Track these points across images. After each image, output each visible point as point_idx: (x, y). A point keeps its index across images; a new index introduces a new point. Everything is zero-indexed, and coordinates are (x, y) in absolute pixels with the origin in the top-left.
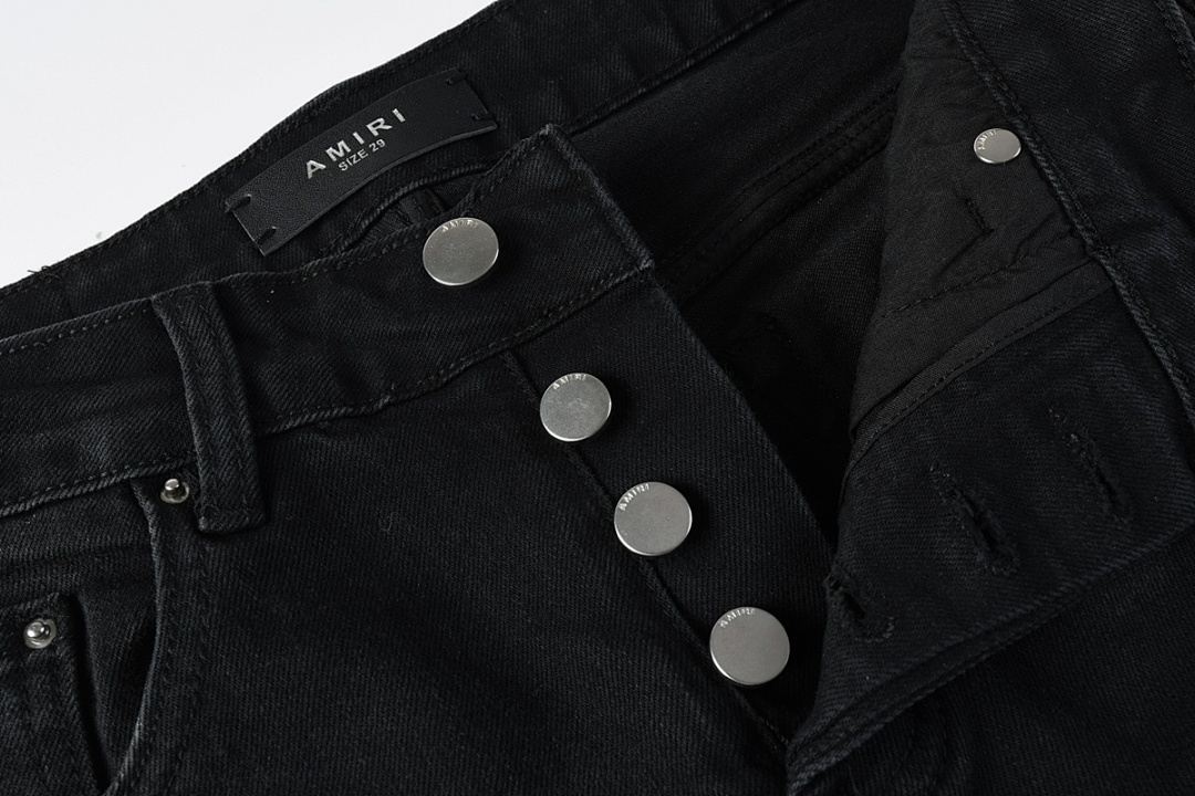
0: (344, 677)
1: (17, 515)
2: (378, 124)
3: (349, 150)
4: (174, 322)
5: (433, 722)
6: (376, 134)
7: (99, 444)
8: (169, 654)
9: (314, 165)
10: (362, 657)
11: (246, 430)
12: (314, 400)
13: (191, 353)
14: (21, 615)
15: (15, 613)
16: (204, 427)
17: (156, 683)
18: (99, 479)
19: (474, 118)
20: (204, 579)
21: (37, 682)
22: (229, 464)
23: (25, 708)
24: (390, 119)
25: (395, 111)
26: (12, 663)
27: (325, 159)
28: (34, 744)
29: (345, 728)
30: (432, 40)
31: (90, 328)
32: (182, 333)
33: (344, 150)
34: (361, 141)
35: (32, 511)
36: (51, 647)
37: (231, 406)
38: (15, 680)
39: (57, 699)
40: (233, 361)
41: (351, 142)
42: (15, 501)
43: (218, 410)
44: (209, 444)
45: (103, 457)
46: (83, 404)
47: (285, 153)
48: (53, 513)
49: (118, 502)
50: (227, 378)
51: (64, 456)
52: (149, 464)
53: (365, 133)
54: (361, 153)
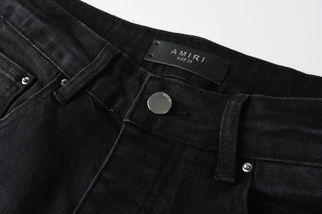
0: (29, 146)
1: (44, 57)
2: (197, 57)
3: (184, 56)
4: (103, 52)
5: (27, 173)
6: (193, 59)
7: (66, 60)
8: (21, 108)
9: (175, 52)
10: (36, 147)
11: (81, 86)
12: (101, 95)
13: (98, 61)
14: (27, 74)
15: (26, 73)
16: (78, 77)
17: (15, 110)
18: (59, 66)
19: (218, 78)
20: (40, 102)
21: (14, 88)
22: (71, 88)
23: (8, 90)
24: (200, 59)
25: (204, 58)
26: (15, 81)
27: (178, 52)
28: (2, 97)
29: (19, 154)
30: (237, 52)
31: (94, 37)
32: (101, 55)
33: (183, 55)
34: (189, 57)
35: (47, 59)
36: (23, 85)
37: (86, 78)
38: (13, 84)
39: (12, 94)
40: (99, 71)
41: (187, 55)
42: (47, 55)
43: (84, 76)
44: (74, 80)
45: (64, 63)
46: (74, 49)
47: (176, 42)
48: (48, 63)
49: (55, 73)
50: (94, 73)
51: (61, 55)
52: (67, 73)
53: (192, 56)
54: (185, 59)
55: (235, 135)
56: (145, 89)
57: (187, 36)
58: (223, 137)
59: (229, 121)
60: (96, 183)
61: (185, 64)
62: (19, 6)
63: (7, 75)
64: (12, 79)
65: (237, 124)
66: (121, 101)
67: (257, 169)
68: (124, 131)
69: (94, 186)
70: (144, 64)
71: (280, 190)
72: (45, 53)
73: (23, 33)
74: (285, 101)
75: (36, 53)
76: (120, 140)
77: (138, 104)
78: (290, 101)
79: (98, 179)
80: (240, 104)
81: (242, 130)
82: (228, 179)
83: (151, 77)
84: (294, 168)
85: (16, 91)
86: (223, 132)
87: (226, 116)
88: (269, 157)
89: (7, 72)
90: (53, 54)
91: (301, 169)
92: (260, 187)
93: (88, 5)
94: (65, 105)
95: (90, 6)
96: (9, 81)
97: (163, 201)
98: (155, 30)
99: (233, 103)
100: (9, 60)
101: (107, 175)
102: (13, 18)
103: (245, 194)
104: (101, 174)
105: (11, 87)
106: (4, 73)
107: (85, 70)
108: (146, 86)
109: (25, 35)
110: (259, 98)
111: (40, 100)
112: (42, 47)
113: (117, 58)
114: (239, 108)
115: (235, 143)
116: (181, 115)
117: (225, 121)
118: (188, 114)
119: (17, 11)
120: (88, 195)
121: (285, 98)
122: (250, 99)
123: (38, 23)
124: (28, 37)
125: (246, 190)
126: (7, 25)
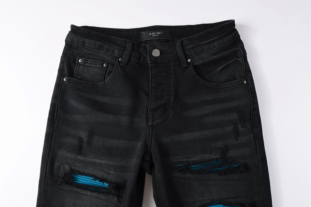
4: (128, 44)
7: (116, 52)
8: (113, 74)
9: (150, 34)
11: (128, 58)
12: (135, 58)
13: (128, 48)
14: (104, 63)
16: (125, 56)
17: (111, 75)
18: (115, 55)
19: (168, 37)
21: (103, 69)
22: (125, 60)
23: (101, 71)
24: (160, 33)
27: (152, 34)
28: (101, 74)
32: (128, 46)
36: (105, 67)
37: (128, 55)
38: (101, 68)
39: (104, 72)
40: (131, 51)
41: (155, 33)
42: (108, 53)
43: (127, 55)
44: (125, 58)
45: (116, 53)
46: (117, 47)
47: (149, 30)
48: (110, 56)
49: (115, 58)
50: (129, 52)
51: (113, 51)
52: (119, 56)
53: (157, 33)
54: (155, 35)
55: (183, 53)
56: (149, 51)
57: (151, 26)
58: (179, 55)
59: (179, 49)
60: (151, 83)
61: (156, 37)
62: (87, 40)
63: (97, 66)
64: (100, 66)
65: (182, 49)
66: (142, 58)
67: (192, 60)
68: (151, 66)
69: (151, 84)
70: (142, 42)
71: (200, 62)
72: (106, 53)
73: (94, 49)
74: (192, 37)
75: (103, 54)
76: (151, 69)
77: (150, 56)
78: (194, 37)
79: (151, 82)
80: (180, 43)
81: (184, 51)
82: (186, 66)
83: (149, 46)
84: (202, 55)
85: (104, 70)
86: (179, 53)
87: (178, 49)
88: (194, 55)
89: (97, 65)
90: (110, 52)
91: (203, 54)
92: (195, 64)
93: (108, 28)
94: (126, 67)
95: (109, 28)
96: (99, 68)
97: (172, 79)
98: (138, 28)
99: (178, 44)
100: (94, 60)
101: (153, 80)
102: (87, 45)
103: (192, 67)
104: (151, 81)
105: (101, 69)
106: (96, 66)
107: (126, 52)
108: (149, 49)
109: (95, 49)
110: (184, 39)
111: (118, 68)
112: (104, 51)
113: (133, 43)
114: (181, 45)
115: (184, 55)
116: (164, 54)
117: (178, 50)
118: (166, 53)
119: (87, 42)
120: (151, 87)
121: (192, 36)
122: (182, 40)
123: (98, 43)
124: (96, 50)
125: (192, 66)
126: (85, 48)
